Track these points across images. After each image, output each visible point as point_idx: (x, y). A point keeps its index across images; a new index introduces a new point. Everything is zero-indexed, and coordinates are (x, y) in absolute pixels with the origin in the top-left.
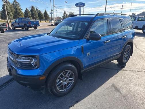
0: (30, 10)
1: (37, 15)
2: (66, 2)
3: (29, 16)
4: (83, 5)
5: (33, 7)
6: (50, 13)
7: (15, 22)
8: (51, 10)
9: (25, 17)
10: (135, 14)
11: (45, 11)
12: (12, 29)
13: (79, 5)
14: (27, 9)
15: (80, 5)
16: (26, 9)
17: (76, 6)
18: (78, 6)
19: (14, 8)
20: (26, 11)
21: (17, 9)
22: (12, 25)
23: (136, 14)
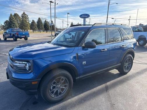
10: (142, 25)
13: (83, 16)
14: (33, 21)
15: (85, 16)
17: (81, 17)
18: (83, 18)
23: (145, 25)
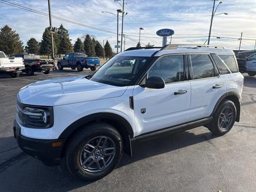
0: (83, 40)
1: (94, 49)
2: (141, 29)
3: (82, 51)
4: (171, 32)
5: (88, 36)
6: (116, 47)
7: (64, 59)
8: (118, 41)
9: (75, 51)
11: (107, 43)
12: (58, 69)
15: (165, 33)
16: (78, 39)
19: (60, 38)
20: (76, 42)
21: (63, 39)
22: (59, 63)
